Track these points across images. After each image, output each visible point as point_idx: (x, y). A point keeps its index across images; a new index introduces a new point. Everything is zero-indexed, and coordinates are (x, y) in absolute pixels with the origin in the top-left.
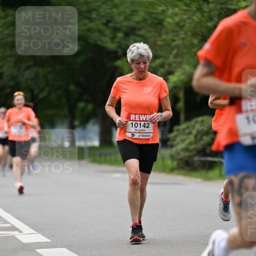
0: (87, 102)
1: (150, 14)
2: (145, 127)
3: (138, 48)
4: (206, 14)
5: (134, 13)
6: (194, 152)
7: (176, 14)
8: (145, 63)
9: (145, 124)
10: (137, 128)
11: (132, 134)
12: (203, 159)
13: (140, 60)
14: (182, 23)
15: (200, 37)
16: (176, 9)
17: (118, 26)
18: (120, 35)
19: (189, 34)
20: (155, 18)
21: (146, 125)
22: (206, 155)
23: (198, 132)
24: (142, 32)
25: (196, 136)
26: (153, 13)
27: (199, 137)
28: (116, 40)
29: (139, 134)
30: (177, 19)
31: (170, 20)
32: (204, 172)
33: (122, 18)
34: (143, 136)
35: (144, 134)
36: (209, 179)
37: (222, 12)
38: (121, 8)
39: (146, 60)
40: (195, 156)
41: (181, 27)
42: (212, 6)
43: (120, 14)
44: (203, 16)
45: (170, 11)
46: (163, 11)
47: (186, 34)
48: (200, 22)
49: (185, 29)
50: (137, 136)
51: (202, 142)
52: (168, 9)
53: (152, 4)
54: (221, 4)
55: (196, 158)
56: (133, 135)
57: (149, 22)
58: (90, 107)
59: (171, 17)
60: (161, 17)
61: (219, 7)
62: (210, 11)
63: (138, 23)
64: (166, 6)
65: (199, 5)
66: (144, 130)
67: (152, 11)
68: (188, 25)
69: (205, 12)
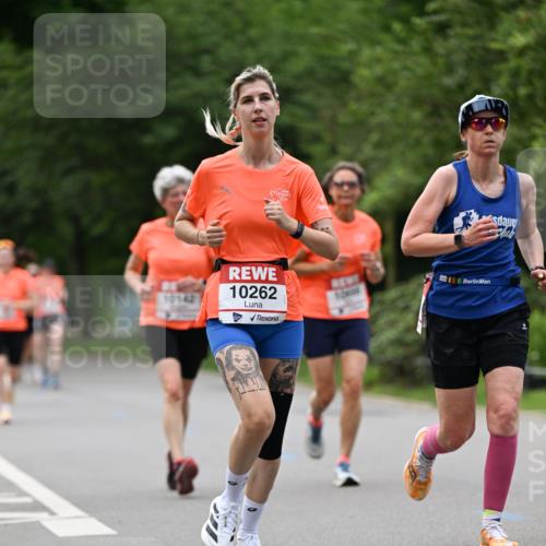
1: (322, 59)
4: (440, 61)
5: (287, 56)
7: (378, 60)
16: (379, 51)
19: (406, 101)
24: (307, 98)
26: (329, 58)
30: (379, 70)
31: (364, 72)
37: (474, 56)
41: (389, 87)
42: (453, 42)
44: (435, 64)
45: (367, 53)
46: (352, 55)
47: (399, 101)
48: (428, 77)
49: (397, 90)
52: (360, 48)
53: (327, 40)
57: (320, 75)
59: (369, 65)
60: (346, 65)
61: (467, 44)
62: (449, 53)
63: (299, 77)
64: (358, 42)
65: (427, 40)
67: (327, 52)
68: (403, 83)
69: (438, 55)
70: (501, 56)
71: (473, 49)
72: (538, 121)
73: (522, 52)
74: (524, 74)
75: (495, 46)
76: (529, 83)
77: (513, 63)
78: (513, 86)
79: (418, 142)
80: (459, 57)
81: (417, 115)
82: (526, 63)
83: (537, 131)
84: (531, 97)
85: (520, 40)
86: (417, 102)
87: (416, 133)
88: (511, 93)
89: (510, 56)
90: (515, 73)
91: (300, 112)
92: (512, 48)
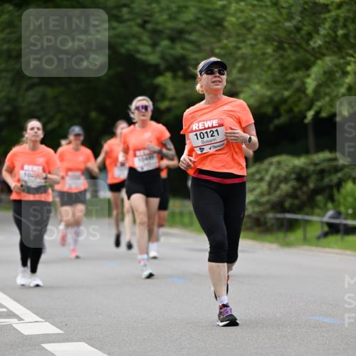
1: (205, 11)
4: (284, 11)
5: (182, 9)
6: (267, 207)
7: (242, 11)
12: (281, 216)
14: (250, 24)
15: (276, 44)
16: (242, 4)
17: (160, 27)
19: (260, 38)
20: (213, 17)
22: (284, 210)
23: (273, 178)
24: (193, 37)
26: (208, 10)
27: (274, 185)
31: (233, 19)
33: (165, 17)
36: (288, 244)
37: (307, 7)
38: (164, 3)
40: (268, 211)
41: (250, 29)
43: (162, 11)
44: (281, 14)
45: (234, 7)
46: (224, 7)
47: (255, 39)
48: (276, 22)
49: (254, 31)
51: (278, 193)
52: (230, 3)
55: (270, 215)
57: (203, 22)
59: (233, 15)
60: (220, 15)
62: (290, 7)
63: (187, 23)
67: (207, 6)
68: (258, 26)
69: (283, 7)
70: (326, 8)
71: (306, 3)
72: (350, 51)
73: (340, 5)
74: (341, 20)
76: (345, 26)
77: (334, 13)
78: (334, 29)
79: (269, 67)
80: (297, 9)
82: (342, 13)
83: (350, 59)
84: (346, 36)
86: (268, 40)
87: (269, 62)
88: (333, 35)
89: (331, 8)
90: (336, 20)
91: (188, 46)
92: (333, 2)
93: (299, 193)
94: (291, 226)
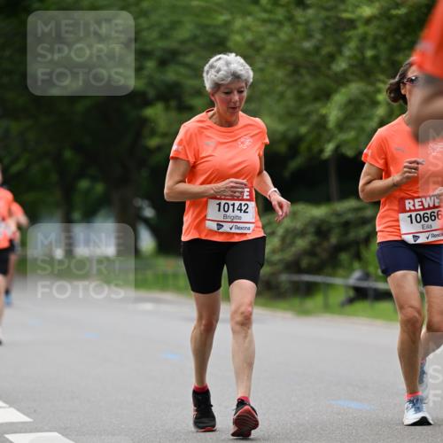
0: (94, 179)
1: (204, 27)
2: (241, 210)
3: (228, 64)
4: (300, 28)
5: (175, 25)
6: (280, 267)
7: (248, 28)
8: (240, 92)
9: (241, 204)
10: (228, 214)
11: (218, 225)
12: (296, 278)
13: (233, 86)
14: (259, 44)
15: (290, 68)
16: (249, 19)
17: (148, 47)
18: (150, 65)
19: (272, 61)
20: (213, 35)
21: (244, 208)
22: (300, 271)
23: (287, 231)
24: (190, 59)
25: (283, 239)
26: (208, 26)
27: (288, 241)
28: (146, 73)
29: (231, 225)
30: (249, 37)
31: (238, 38)
32: (296, 301)
33: (154, 35)
34: (238, 228)
35: (239, 225)
36: (305, 312)
37: (329, 23)
38: (154, 18)
39: (242, 87)
40: (281, 272)
41: (258, 50)
42: (310, 12)
43: (150, 28)
44: (296, 31)
45: (238, 23)
46: (227, 24)
47: (266, 61)
48: (290, 41)
49: (264, 53)
50: (226, 228)
51: (293, 249)
52: (234, 19)
53: (206, 11)
54: (327, 9)
55: (284, 277)
56: (220, 226)
57: (201, 41)
58: (99, 188)
59: (241, 32)
60: (222, 32)
61: (323, 14)
62: (308, 23)
63: (183, 42)
64: (232, 13)
65: (288, 11)
66: (240, 218)
67: (206, 21)
68: (269, 47)
69: (298, 23)
70: (351, 24)
71: (328, 18)
72: (382, 77)
73: (368, 21)
74: (370, 38)
75: (346, 15)
76: (374, 46)
77: (361, 29)
78: (361, 49)
79: (282, 96)
80: (316, 25)
81: (280, 74)
82: (372, 30)
83: (381, 85)
84: (376, 58)
85: (367, 11)
86: (281, 62)
87: (280, 88)
88: (359, 55)
89: (359, 24)
90: (363, 39)
91: (183, 70)
92: (360, 17)
93: (318, 250)
94: (308, 290)
